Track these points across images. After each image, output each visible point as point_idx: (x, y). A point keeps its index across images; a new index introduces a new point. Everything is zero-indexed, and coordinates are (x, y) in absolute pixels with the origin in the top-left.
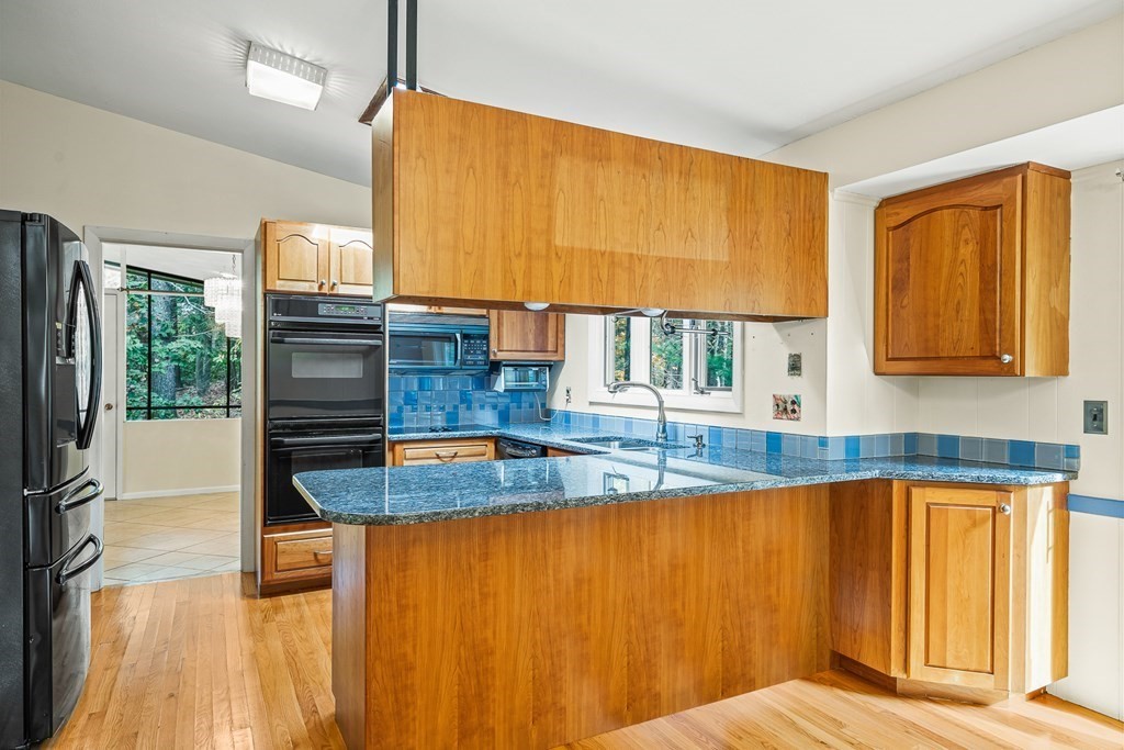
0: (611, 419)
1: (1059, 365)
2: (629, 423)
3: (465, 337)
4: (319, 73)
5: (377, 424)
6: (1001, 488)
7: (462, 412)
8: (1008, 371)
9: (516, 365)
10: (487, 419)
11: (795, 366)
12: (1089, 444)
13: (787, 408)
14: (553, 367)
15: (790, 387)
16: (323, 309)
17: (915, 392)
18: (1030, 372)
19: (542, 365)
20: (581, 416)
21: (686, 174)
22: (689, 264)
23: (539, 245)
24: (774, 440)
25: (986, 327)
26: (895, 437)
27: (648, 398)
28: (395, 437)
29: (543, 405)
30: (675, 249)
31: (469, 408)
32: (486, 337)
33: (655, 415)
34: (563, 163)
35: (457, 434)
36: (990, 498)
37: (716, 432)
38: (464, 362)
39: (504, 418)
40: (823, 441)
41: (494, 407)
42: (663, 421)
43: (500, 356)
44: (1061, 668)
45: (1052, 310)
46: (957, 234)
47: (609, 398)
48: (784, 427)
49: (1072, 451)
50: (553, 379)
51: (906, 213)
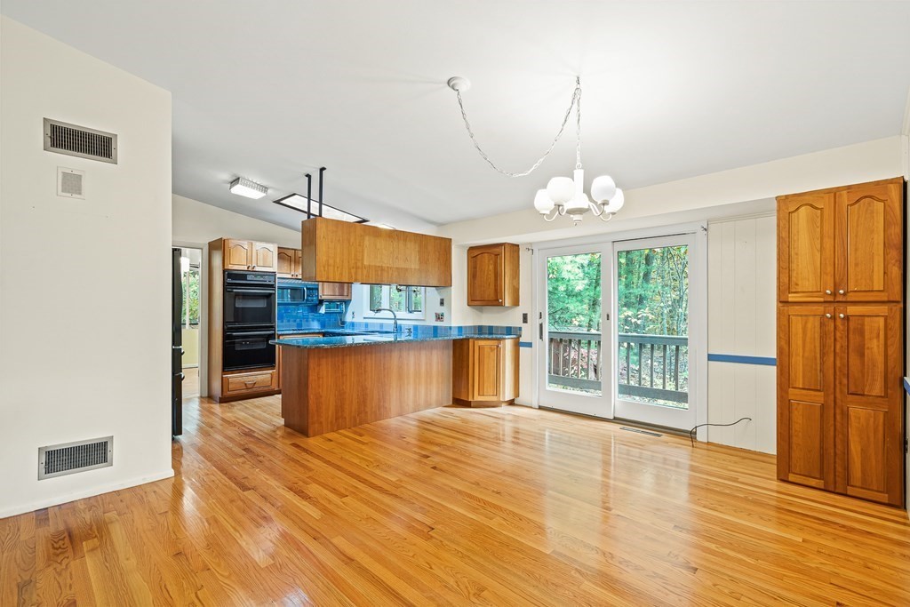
0: (373, 324)
1: (516, 303)
2: (381, 325)
3: (307, 289)
4: (265, 189)
5: (272, 327)
6: (499, 340)
7: (304, 323)
8: (501, 305)
9: (330, 301)
10: (316, 326)
11: (442, 303)
12: (524, 326)
13: (439, 317)
14: (347, 302)
15: (440, 310)
16: (249, 278)
17: (481, 311)
18: (507, 305)
19: (341, 301)
20: (360, 324)
21: (405, 240)
22: (407, 269)
23: (359, 264)
24: (435, 328)
25: (496, 291)
26: (475, 327)
27: (390, 315)
28: (280, 333)
29: (341, 320)
30: (402, 265)
31: (307, 321)
32: (318, 289)
33: (393, 321)
34: (367, 238)
35: (301, 332)
36: (495, 343)
37: (416, 328)
38: (307, 300)
39: (323, 326)
40: (450, 328)
41: (318, 321)
42: (396, 323)
43: (323, 297)
44: (517, 394)
45: (514, 286)
46: (489, 261)
47: (372, 314)
48: (439, 324)
49: (520, 329)
50: (346, 308)
51: (476, 253)
